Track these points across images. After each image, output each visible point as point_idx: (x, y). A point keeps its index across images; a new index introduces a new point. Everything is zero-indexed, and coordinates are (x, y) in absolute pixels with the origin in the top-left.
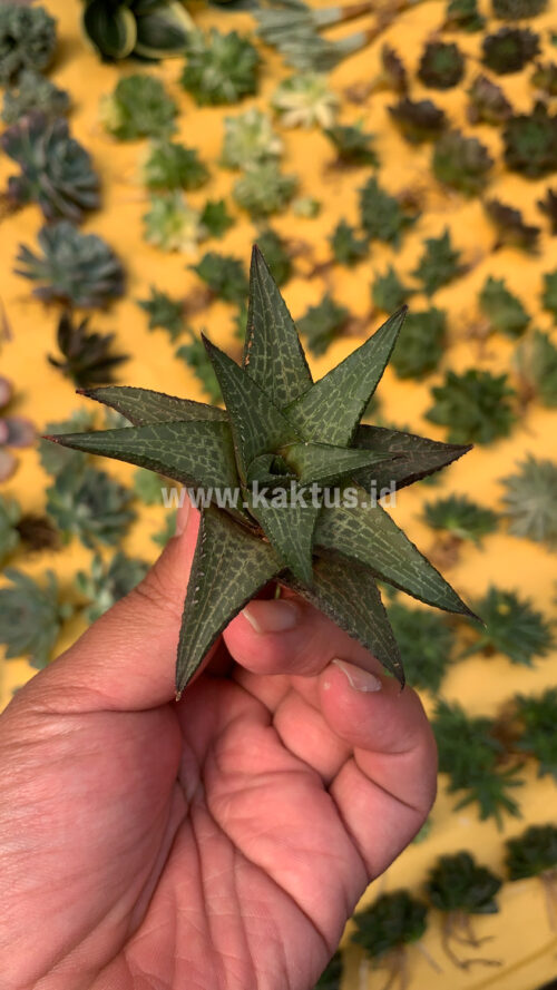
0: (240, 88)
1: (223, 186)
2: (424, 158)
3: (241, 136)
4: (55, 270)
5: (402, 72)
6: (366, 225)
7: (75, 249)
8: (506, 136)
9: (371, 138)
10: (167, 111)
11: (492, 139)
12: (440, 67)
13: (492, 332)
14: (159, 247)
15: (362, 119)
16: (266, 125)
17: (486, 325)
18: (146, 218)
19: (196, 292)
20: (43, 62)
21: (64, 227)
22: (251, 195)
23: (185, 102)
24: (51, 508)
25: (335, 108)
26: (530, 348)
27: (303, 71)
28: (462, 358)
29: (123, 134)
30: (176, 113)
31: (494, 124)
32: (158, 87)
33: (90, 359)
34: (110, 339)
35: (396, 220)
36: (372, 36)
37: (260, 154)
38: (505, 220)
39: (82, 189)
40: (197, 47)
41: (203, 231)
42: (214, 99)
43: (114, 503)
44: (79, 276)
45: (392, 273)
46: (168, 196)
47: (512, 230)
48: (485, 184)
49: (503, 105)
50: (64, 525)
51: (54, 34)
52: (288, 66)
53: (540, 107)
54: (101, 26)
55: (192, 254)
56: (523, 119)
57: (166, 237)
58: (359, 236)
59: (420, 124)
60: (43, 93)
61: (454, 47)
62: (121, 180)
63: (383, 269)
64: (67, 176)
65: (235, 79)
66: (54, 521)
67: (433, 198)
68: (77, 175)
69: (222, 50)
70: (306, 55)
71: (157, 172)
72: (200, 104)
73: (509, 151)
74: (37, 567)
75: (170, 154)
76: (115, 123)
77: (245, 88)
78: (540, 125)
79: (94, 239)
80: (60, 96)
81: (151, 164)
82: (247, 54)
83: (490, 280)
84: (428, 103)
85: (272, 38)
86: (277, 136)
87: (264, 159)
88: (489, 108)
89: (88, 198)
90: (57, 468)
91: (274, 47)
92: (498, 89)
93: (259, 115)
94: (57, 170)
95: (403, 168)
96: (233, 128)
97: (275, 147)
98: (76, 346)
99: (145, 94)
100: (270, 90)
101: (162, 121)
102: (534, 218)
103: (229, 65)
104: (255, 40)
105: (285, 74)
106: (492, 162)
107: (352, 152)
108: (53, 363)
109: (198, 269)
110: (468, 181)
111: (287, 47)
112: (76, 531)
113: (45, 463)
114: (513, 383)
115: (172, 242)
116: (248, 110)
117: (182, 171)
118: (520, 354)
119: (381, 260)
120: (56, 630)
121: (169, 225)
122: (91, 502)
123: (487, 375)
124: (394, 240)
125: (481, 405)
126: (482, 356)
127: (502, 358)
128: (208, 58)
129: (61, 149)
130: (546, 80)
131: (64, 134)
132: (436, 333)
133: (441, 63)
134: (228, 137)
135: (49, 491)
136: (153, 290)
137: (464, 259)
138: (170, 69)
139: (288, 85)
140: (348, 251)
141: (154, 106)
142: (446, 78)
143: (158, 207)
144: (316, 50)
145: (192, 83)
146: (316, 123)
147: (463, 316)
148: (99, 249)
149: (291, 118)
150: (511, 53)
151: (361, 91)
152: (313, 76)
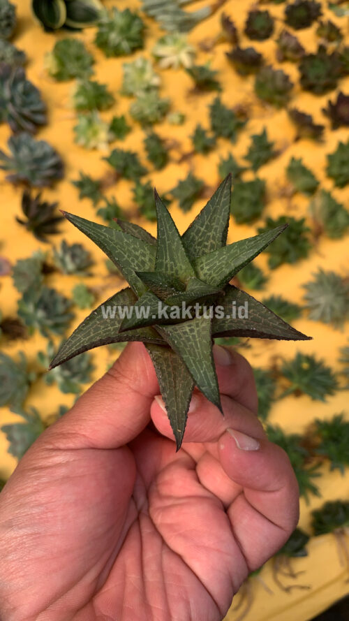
0: (133, 44)
1: (124, 107)
2: (249, 85)
3: (134, 75)
4: (19, 163)
5: (234, 30)
6: (214, 128)
7: (32, 150)
8: (301, 68)
9: (215, 73)
10: (87, 61)
11: (292, 71)
12: (258, 26)
13: (295, 193)
14: (84, 147)
15: (210, 61)
16: (149, 67)
17: (291, 188)
18: (76, 129)
19: (108, 174)
20: (9, 33)
21: (24, 136)
22: (141, 112)
23: (99, 55)
24: (20, 312)
25: (193, 55)
26: (319, 201)
27: (172, 32)
28: (276, 210)
29: (60, 77)
30: (93, 62)
31: (293, 61)
32: (81, 46)
33: (43, 219)
34: (55, 206)
35: (232, 124)
36: (215, 9)
37: (145, 86)
38: (302, 121)
39: (35, 112)
40: (105, 20)
41: (112, 136)
42: (116, 52)
43: (60, 308)
44: (34, 167)
45: (231, 157)
46: (89, 114)
47: (306, 128)
48: (289, 99)
49: (299, 49)
50: (29, 323)
51: (14, 15)
52: (162, 30)
53: (322, 49)
54: (44, 9)
55: (105, 150)
56: (311, 57)
57: (88, 141)
58: (210, 135)
59: (246, 63)
60: (8, 53)
61: (267, 13)
62: (60, 106)
63: (225, 155)
64: (24, 104)
65: (129, 39)
66: (23, 321)
67: (256, 109)
68: (31, 103)
69: (120, 21)
70: (174, 22)
71: (81, 100)
72: (108, 56)
73: (303, 78)
74: (14, 350)
75: (89, 88)
76: (54, 70)
77: (136, 44)
78: (322, 60)
79: (43, 143)
80: (19, 54)
81: (78, 94)
82: (137, 22)
83: (293, 160)
84: (252, 49)
85: (152, 12)
86: (156, 74)
87: (148, 89)
88: (290, 51)
89: (39, 118)
90: (24, 288)
91: (153, 18)
92: (295, 38)
93: (145, 61)
94: (18, 101)
95: (236, 91)
96: (129, 70)
97: (155, 81)
98: (33, 210)
99: (73, 50)
100: (151, 45)
101: (84, 68)
102: (320, 119)
103: (125, 30)
104: (141, 14)
105: (161, 34)
106: (292, 85)
107: (204, 83)
108: (20, 222)
109: (109, 160)
110: (277, 98)
111: (161, 17)
112: (37, 326)
113: (16, 285)
114: (309, 224)
115: (92, 143)
116: (138, 59)
117: (98, 99)
118: (313, 206)
119: (224, 149)
120: (26, 388)
121: (90, 133)
122: (46, 308)
123: (292, 219)
124: (232, 137)
125: (289, 238)
126: (290, 208)
127: (302, 208)
128: (111, 26)
129: (20, 87)
130: (325, 32)
131: (22, 78)
132: (260, 194)
133: (259, 23)
134: (126, 76)
135: (19, 302)
136: (81, 174)
137: (276, 147)
138: (88, 35)
139: (162, 41)
140: (203, 145)
141: (79, 58)
142: (263, 33)
143: (83, 122)
144: (179, 18)
145: (102, 43)
146: (181, 65)
147: (276, 183)
148: (47, 149)
149: (165, 63)
150: (303, 16)
151: (209, 44)
152: (177, 35)
